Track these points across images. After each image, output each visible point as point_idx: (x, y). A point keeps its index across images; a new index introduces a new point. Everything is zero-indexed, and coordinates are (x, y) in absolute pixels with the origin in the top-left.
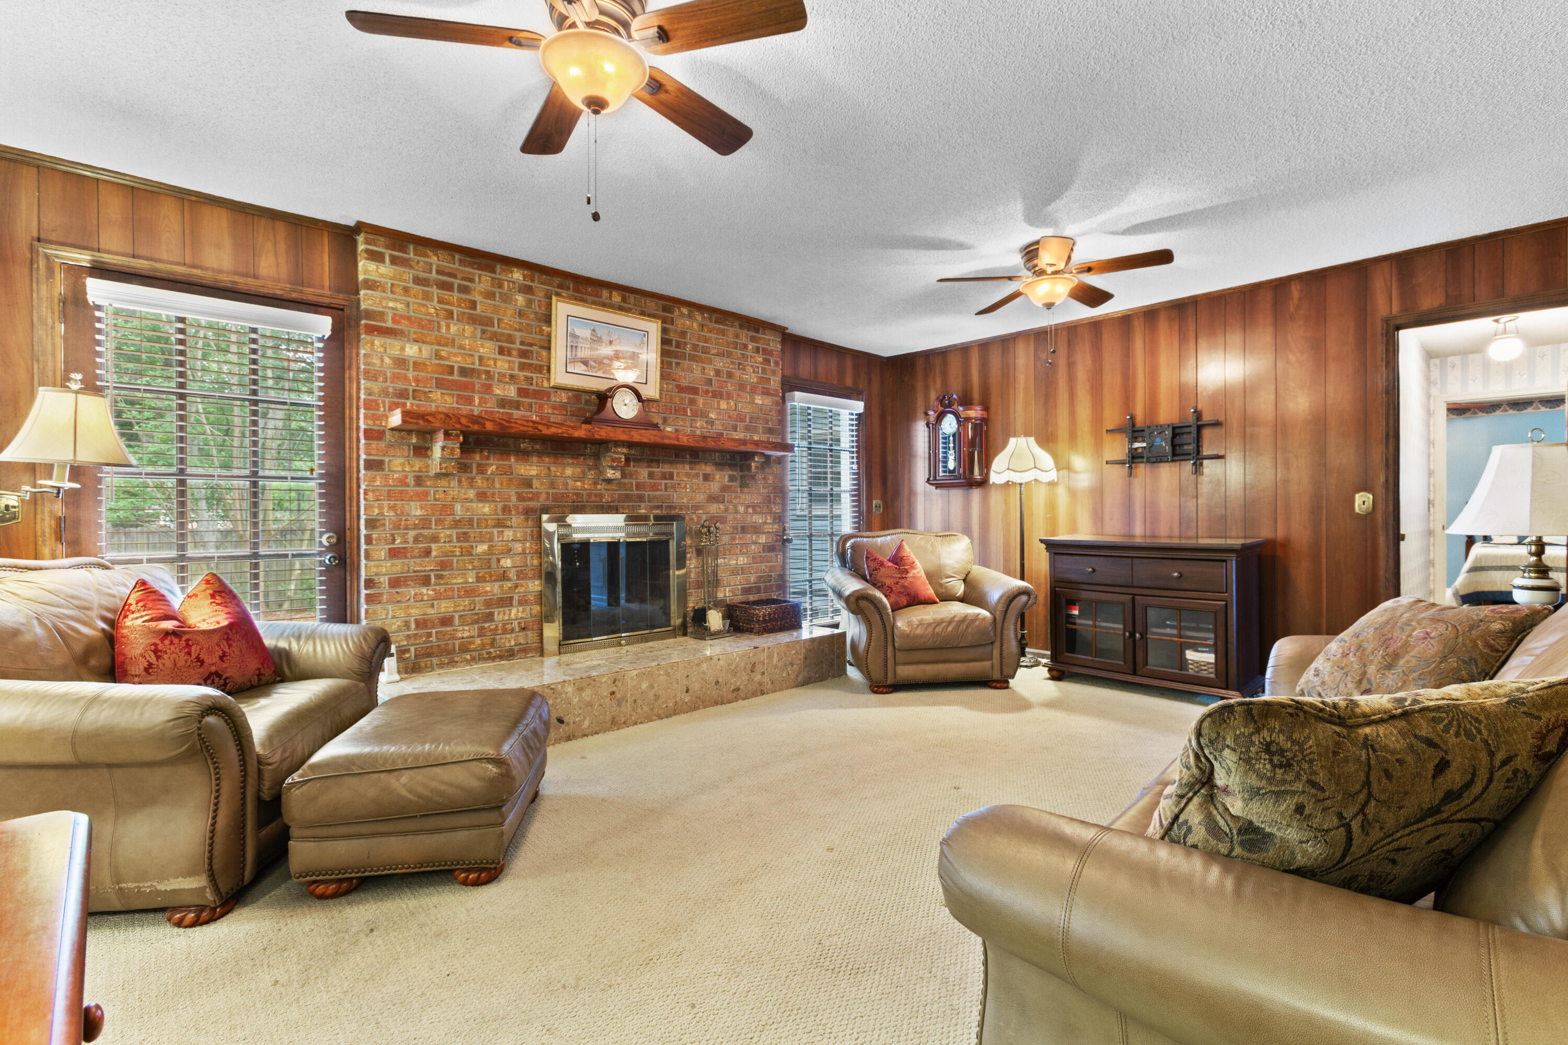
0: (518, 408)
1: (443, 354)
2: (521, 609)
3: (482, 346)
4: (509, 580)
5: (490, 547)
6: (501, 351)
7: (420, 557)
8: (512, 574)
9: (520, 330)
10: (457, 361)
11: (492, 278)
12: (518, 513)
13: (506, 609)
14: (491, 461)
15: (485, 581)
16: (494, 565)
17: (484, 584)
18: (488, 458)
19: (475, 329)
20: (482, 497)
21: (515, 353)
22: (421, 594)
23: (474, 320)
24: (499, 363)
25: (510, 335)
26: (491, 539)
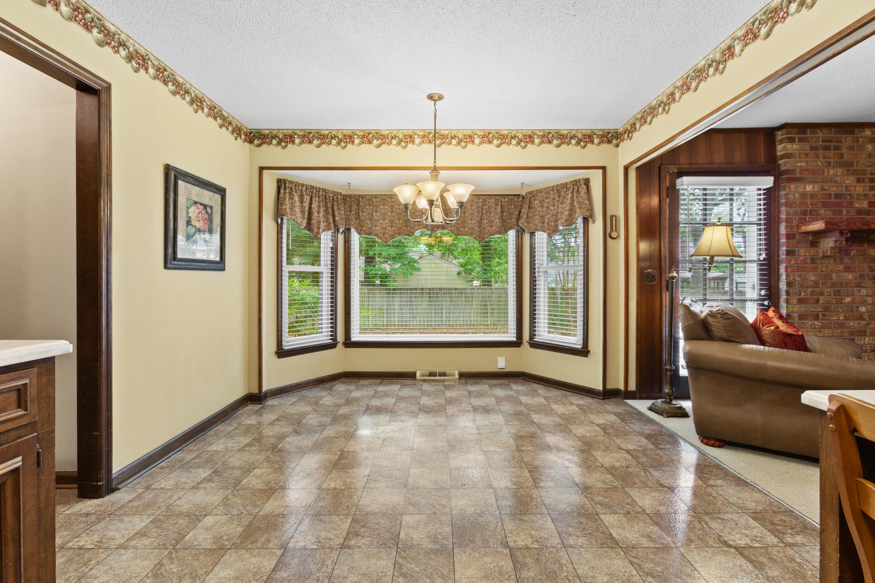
0: (869, 214)
1: (826, 187)
2: (871, 338)
3: (848, 179)
4: (864, 319)
5: (853, 299)
6: (858, 181)
7: (814, 303)
8: (866, 316)
9: (870, 166)
10: (834, 190)
11: (853, 138)
12: (869, 279)
13: (862, 337)
14: (853, 248)
15: (850, 320)
16: (855, 309)
17: (849, 321)
18: (851, 246)
19: (844, 170)
20: (848, 269)
21: (867, 181)
22: (815, 324)
23: (842, 165)
24: (857, 188)
25: (864, 170)
26: (853, 295)
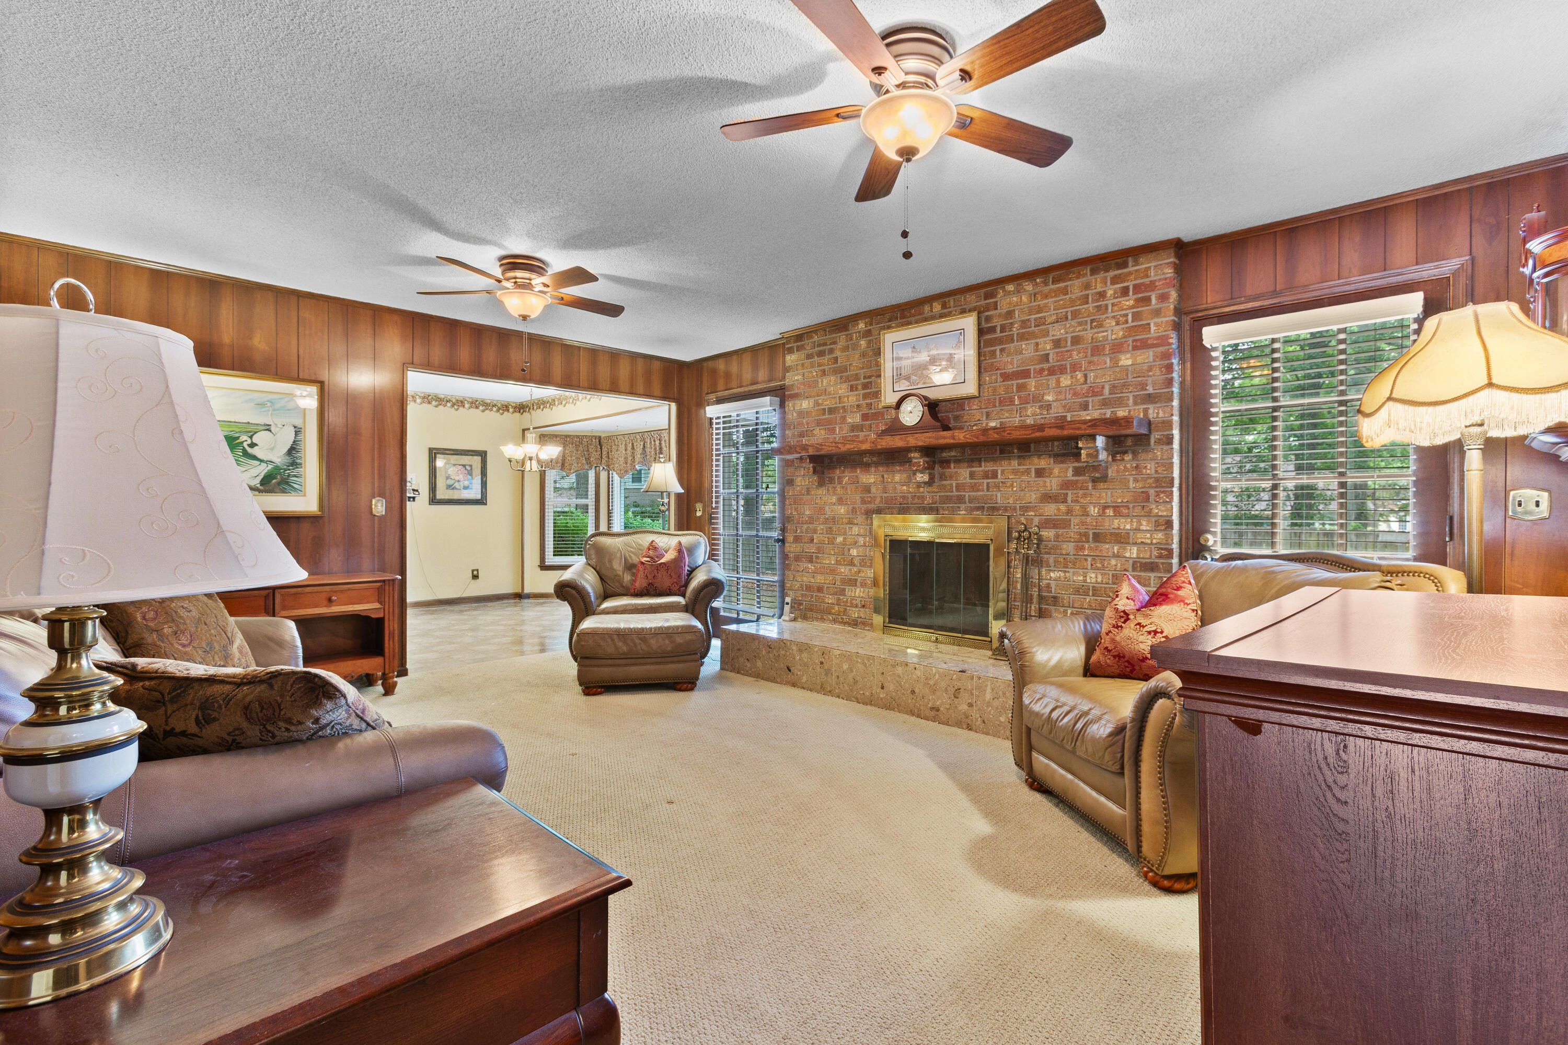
0: (862, 431)
1: (820, 401)
2: (862, 589)
3: (841, 389)
4: (854, 565)
5: (845, 539)
6: (852, 388)
7: (808, 543)
8: (856, 562)
9: (863, 368)
10: (828, 404)
11: (846, 335)
12: (861, 513)
13: (853, 588)
14: (846, 474)
15: (840, 564)
16: (846, 553)
17: (840, 567)
18: (844, 472)
19: (837, 377)
20: (840, 501)
21: (860, 387)
22: (808, 567)
23: (836, 371)
24: (850, 398)
25: (857, 374)
26: (845, 534)
